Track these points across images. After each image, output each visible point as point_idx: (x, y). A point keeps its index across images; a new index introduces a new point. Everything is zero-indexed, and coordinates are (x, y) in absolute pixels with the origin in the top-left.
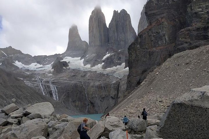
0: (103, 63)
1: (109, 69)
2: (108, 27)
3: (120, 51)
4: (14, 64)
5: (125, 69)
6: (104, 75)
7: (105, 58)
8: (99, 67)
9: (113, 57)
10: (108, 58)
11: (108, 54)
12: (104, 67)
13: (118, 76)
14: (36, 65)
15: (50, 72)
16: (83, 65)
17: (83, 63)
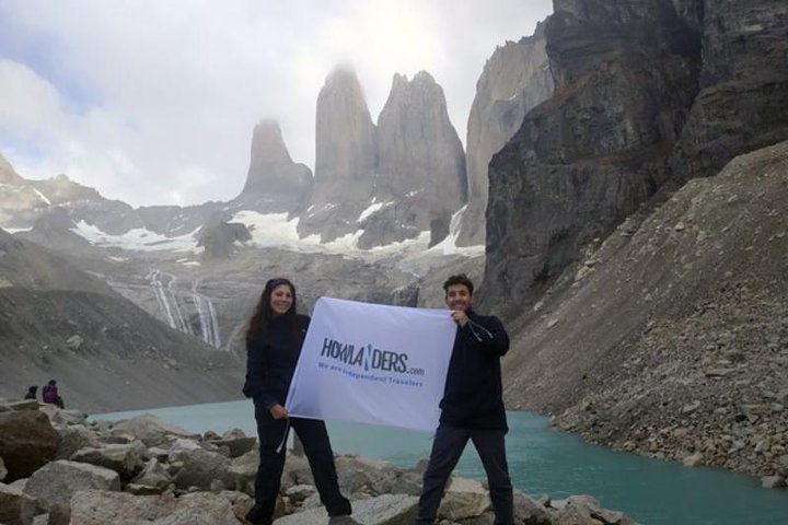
0: (361, 232)
1: (379, 248)
2: (375, 122)
3: (412, 194)
4: (74, 230)
5: (432, 249)
6: (367, 266)
7: (365, 214)
8: (347, 244)
9: (392, 213)
10: (374, 217)
11: (377, 202)
12: (365, 243)
13: (411, 271)
14: (144, 236)
15: (191, 256)
16: (295, 236)
17: (298, 231)
